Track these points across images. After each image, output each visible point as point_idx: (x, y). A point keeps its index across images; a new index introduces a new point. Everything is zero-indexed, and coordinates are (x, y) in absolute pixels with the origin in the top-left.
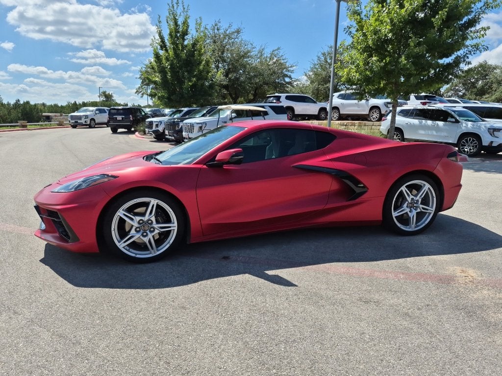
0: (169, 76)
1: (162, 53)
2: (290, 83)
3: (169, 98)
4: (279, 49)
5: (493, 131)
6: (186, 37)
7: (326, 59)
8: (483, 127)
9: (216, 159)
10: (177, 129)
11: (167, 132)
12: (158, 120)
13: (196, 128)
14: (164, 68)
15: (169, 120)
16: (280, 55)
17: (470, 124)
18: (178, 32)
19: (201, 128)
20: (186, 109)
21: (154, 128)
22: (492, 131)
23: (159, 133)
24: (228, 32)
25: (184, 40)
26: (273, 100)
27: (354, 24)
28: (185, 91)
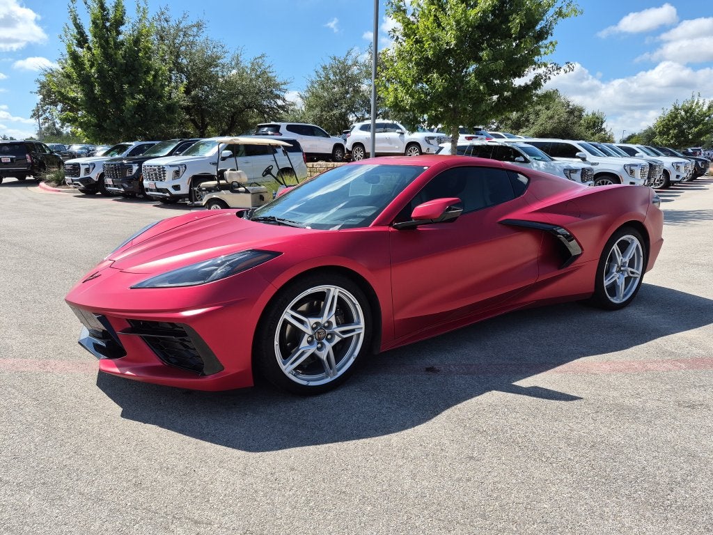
0: (97, 90)
1: (80, 51)
2: (282, 107)
3: (99, 126)
4: (263, 56)
5: (570, 173)
6: (122, 28)
7: (327, 75)
8: (558, 167)
9: (413, 215)
10: (128, 175)
11: (109, 181)
12: (89, 162)
13: (169, 174)
14: (89, 76)
15: (110, 161)
16: (267, 65)
17: (542, 164)
18: (108, 20)
19: (177, 173)
20: (134, 144)
21: (82, 175)
22: (568, 172)
23: (92, 183)
24: (181, 26)
25: (119, 33)
26: (267, 131)
27: (400, 26)
28: (127, 114)
